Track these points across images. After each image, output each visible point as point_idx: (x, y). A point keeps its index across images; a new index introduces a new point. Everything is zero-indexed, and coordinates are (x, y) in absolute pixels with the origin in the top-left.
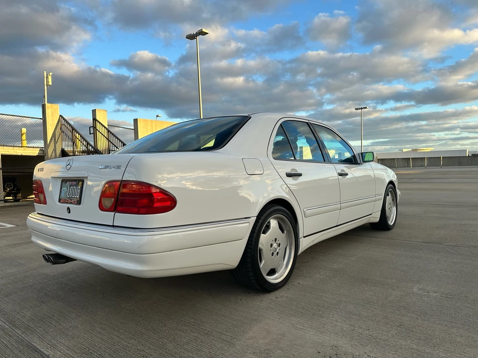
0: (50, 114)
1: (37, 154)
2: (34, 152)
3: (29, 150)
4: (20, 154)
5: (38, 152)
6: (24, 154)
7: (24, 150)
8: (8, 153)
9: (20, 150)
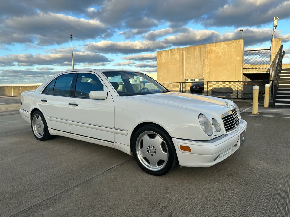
0: (274, 46)
1: (266, 72)
2: (264, 71)
3: (261, 70)
4: (255, 73)
5: (266, 71)
6: (257, 73)
7: (258, 70)
8: (249, 73)
9: (255, 70)
